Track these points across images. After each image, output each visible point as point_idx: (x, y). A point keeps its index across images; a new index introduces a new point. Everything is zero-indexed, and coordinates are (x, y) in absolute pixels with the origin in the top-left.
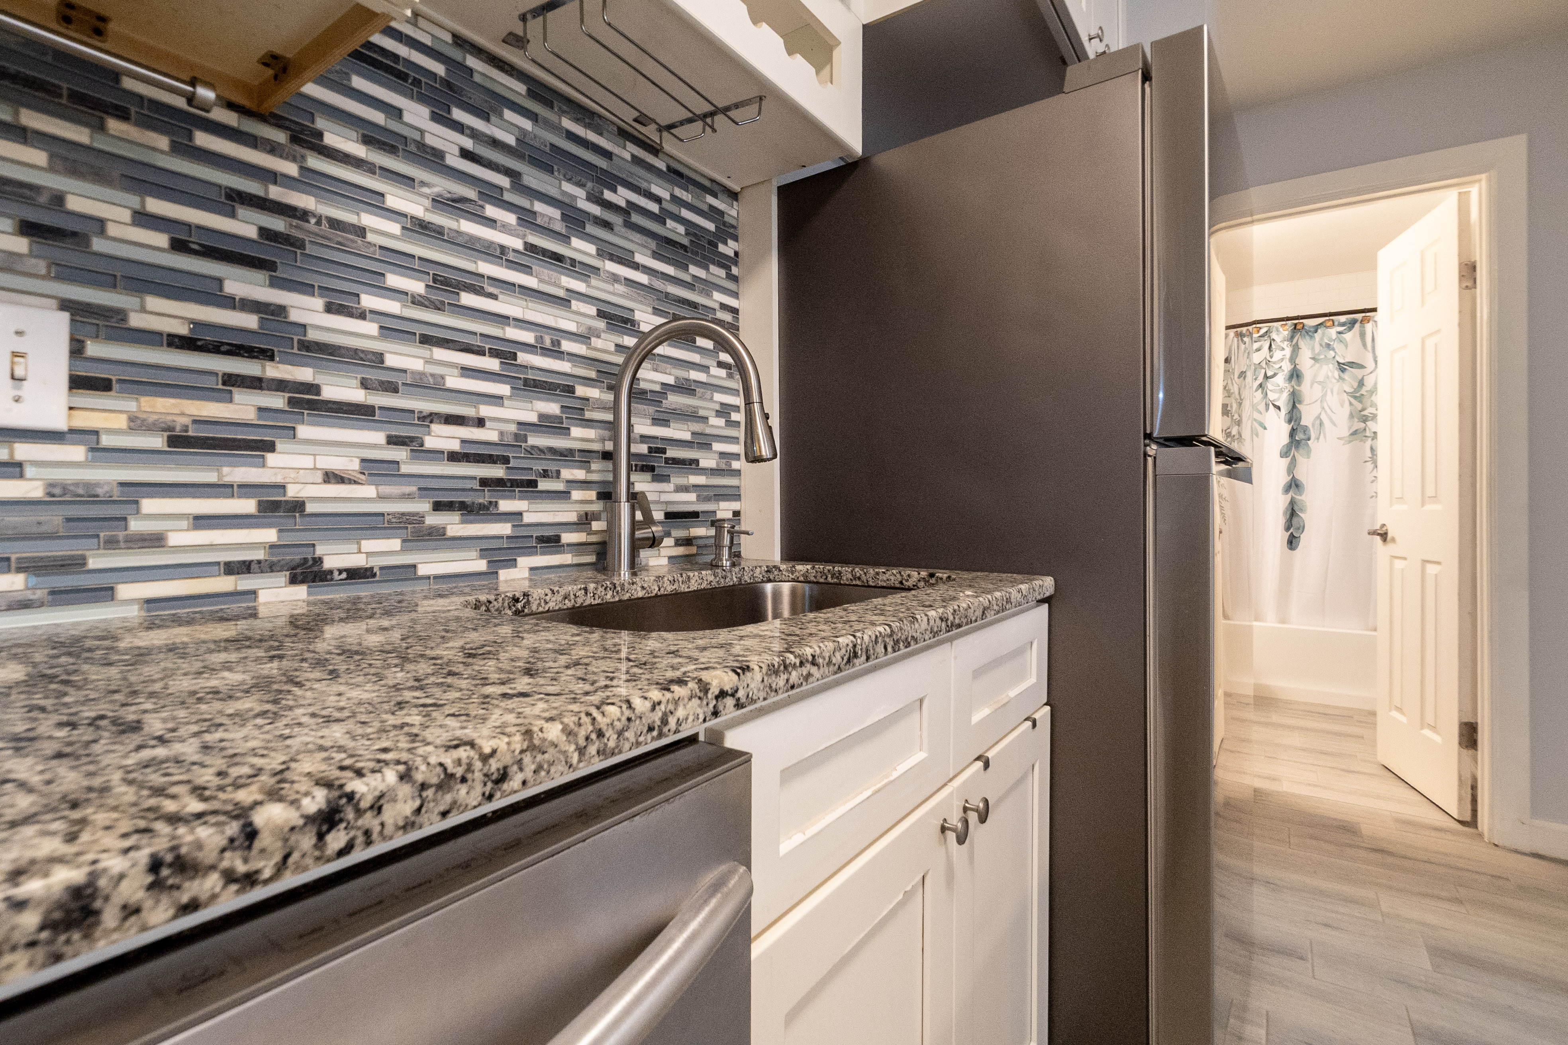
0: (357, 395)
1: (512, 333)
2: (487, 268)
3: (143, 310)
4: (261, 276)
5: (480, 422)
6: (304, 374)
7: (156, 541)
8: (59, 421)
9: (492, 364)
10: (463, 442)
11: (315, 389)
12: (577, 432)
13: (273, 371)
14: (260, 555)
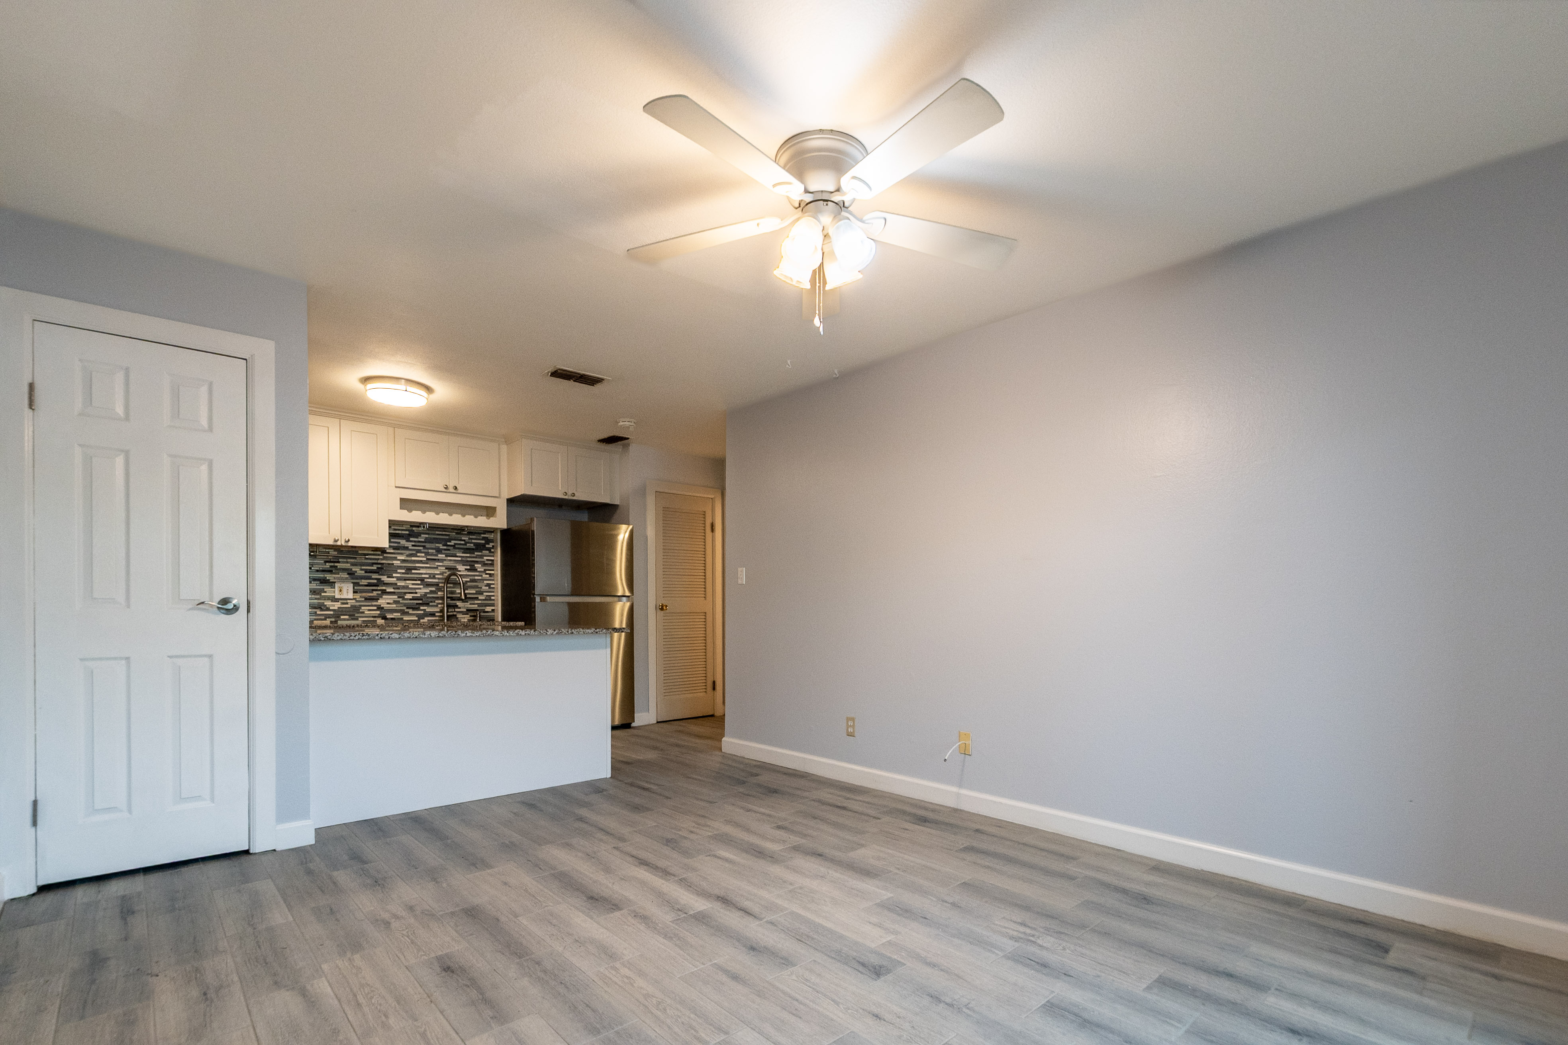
0: (392, 590)
1: (423, 576)
2: (417, 565)
3: (362, 582)
4: (377, 574)
5: (416, 593)
6: (384, 588)
7: (363, 613)
8: (352, 598)
9: (419, 582)
10: (413, 597)
11: (385, 590)
12: (439, 593)
13: (379, 588)
14: (377, 615)
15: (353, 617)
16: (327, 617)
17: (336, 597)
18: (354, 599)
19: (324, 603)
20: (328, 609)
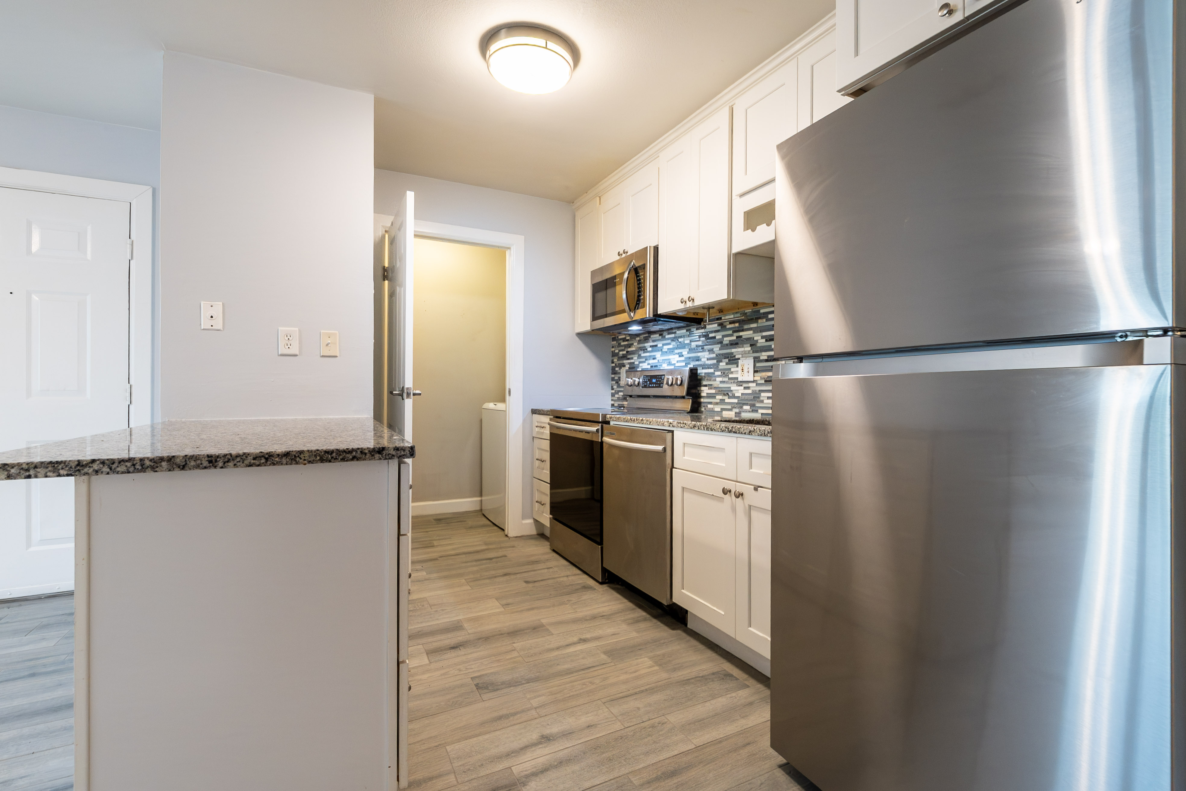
3: (762, 355)
7: (763, 402)
8: (752, 379)
15: (754, 408)
16: (733, 406)
17: (739, 380)
18: (754, 381)
19: (730, 387)
20: (734, 397)
